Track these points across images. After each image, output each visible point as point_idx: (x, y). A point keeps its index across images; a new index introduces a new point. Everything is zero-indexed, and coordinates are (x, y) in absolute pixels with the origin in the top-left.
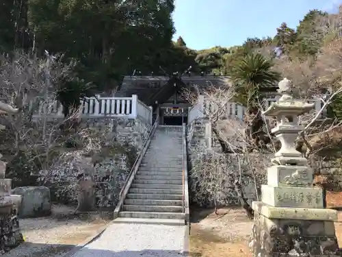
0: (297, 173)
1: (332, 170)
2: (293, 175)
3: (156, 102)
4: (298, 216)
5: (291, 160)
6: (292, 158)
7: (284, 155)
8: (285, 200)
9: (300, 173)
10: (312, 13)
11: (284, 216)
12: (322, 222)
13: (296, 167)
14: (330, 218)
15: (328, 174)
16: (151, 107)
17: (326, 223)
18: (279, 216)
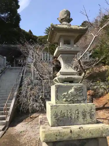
0: (72, 90)
1: (95, 87)
2: (70, 92)
3: (13, 57)
4: (73, 136)
5: (68, 78)
6: (69, 76)
7: (63, 74)
8: (61, 119)
9: (76, 90)
10: (85, 22)
11: (58, 138)
12: (96, 139)
13: (73, 84)
14: (104, 135)
15: (94, 89)
16: (5, 57)
17: (100, 140)
18: (54, 139)
